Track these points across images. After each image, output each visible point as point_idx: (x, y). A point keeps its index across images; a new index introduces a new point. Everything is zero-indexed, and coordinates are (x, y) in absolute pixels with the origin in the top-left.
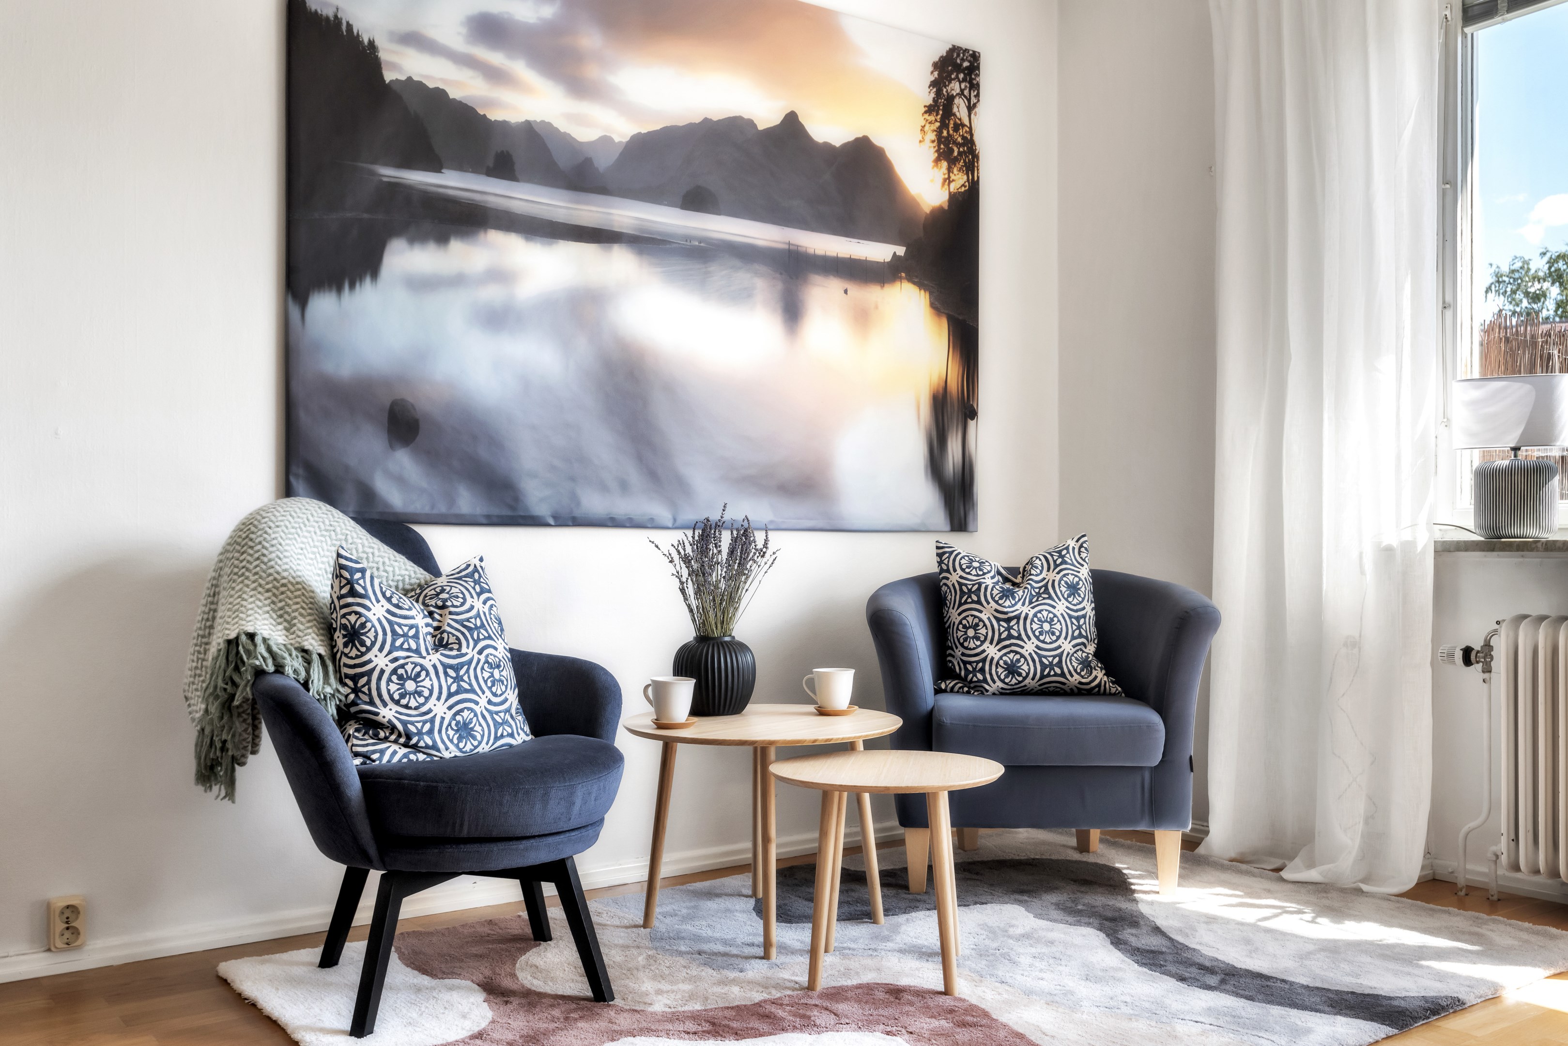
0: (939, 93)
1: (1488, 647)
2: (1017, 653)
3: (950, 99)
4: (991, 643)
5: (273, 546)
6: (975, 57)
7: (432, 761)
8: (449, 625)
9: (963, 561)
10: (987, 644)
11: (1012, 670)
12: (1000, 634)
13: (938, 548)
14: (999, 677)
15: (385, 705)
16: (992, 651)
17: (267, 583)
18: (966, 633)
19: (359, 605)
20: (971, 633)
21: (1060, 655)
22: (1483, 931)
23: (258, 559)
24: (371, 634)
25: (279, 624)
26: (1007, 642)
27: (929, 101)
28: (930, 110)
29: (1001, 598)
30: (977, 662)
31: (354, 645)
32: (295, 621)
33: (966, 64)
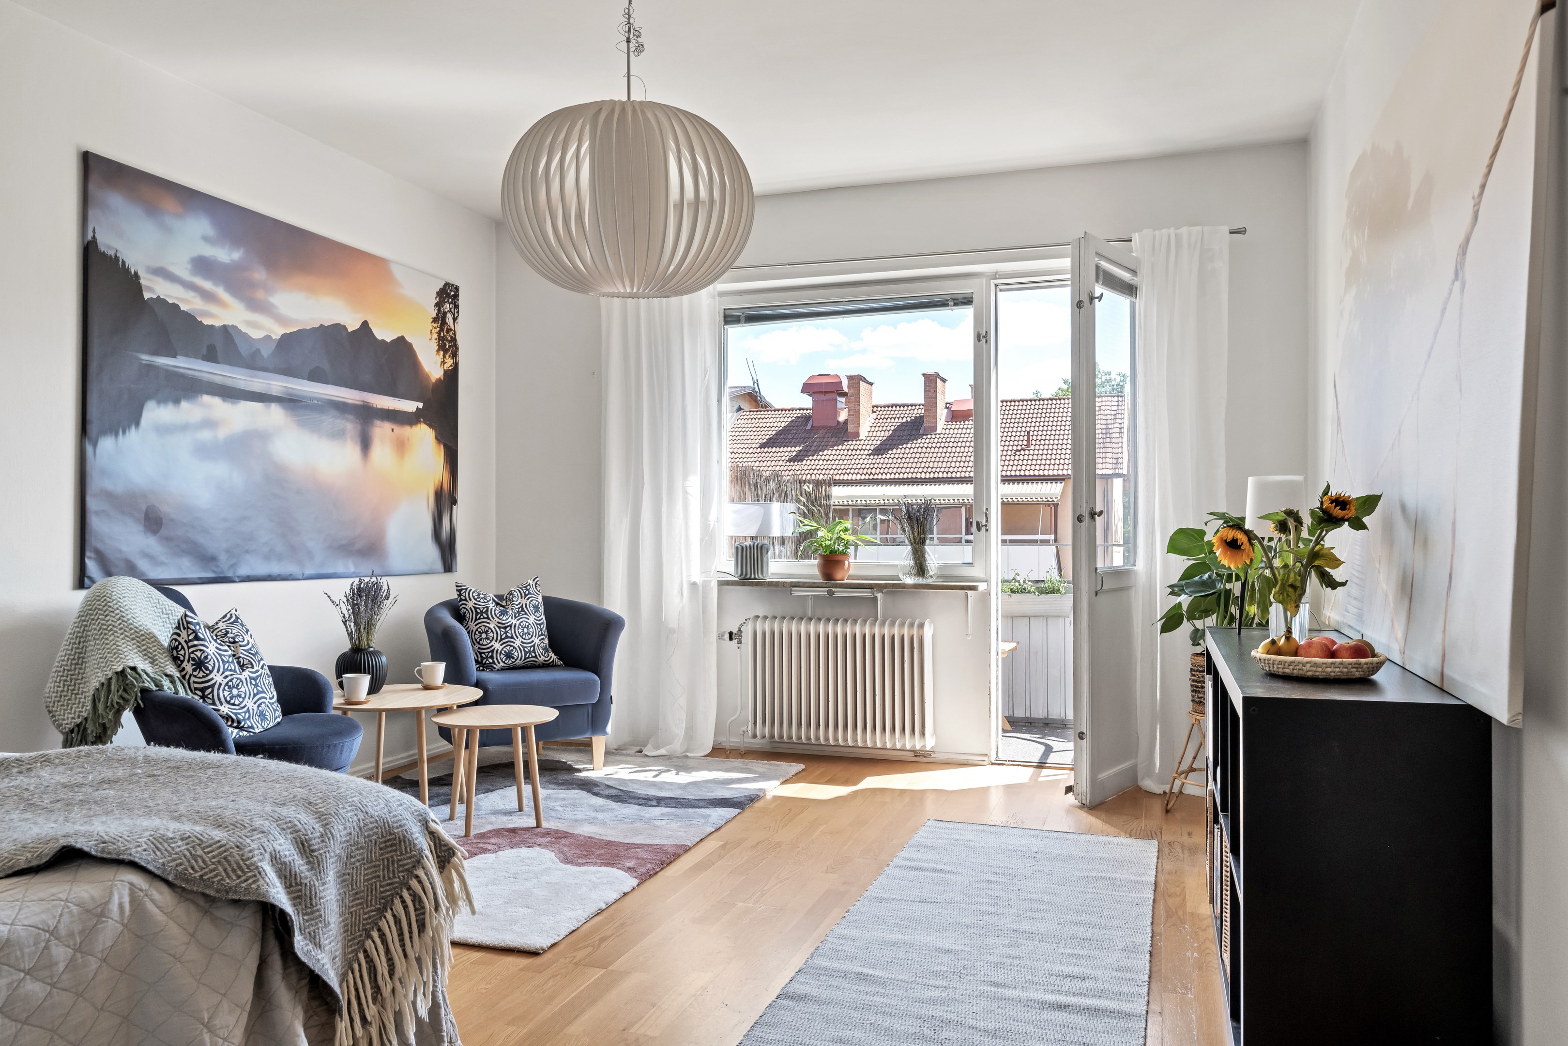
0: (439, 310)
1: (740, 631)
2: (511, 646)
3: (445, 314)
4: (496, 641)
5: (127, 610)
6: (457, 289)
7: (250, 735)
8: (241, 653)
9: (474, 594)
10: (494, 642)
11: (509, 656)
12: (501, 636)
13: (457, 586)
14: (502, 660)
15: (221, 704)
16: (497, 646)
17: (131, 635)
18: (481, 636)
19: (202, 645)
20: (484, 636)
21: (534, 646)
22: (749, 766)
23: (119, 619)
24: (211, 663)
25: (146, 660)
26: (506, 640)
27: (434, 315)
28: (435, 320)
29: (500, 615)
30: (489, 652)
31: (201, 670)
32: (157, 657)
33: (452, 293)
